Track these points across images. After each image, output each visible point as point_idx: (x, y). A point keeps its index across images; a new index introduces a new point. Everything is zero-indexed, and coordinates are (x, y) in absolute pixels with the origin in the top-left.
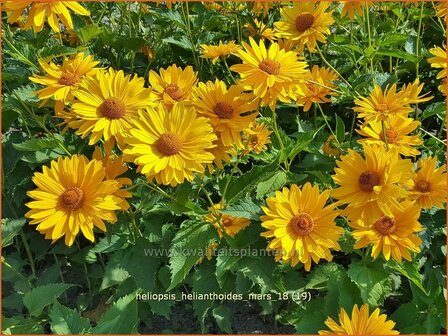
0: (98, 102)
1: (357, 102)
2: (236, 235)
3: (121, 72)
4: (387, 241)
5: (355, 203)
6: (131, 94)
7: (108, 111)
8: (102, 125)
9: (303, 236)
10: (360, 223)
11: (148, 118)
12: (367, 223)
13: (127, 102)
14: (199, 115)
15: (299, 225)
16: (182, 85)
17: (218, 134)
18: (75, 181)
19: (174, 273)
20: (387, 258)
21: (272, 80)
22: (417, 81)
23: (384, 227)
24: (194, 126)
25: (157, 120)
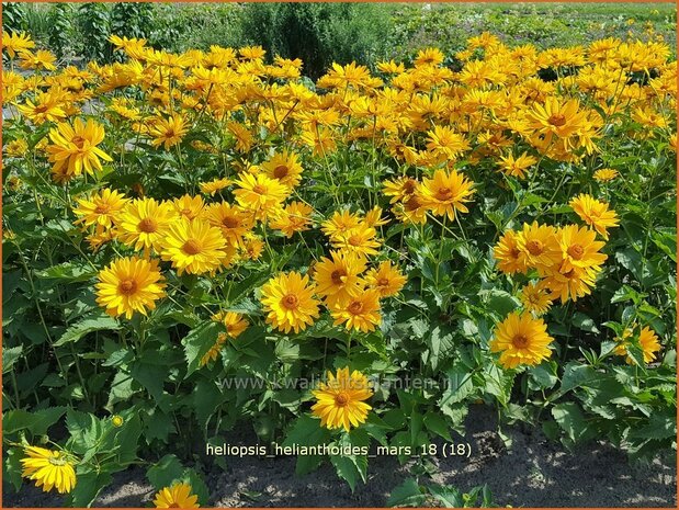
0: (137, 222)
1: (323, 225)
2: (238, 337)
3: (152, 199)
4: (357, 317)
5: (331, 292)
6: (160, 215)
7: (145, 227)
8: (143, 236)
9: (292, 309)
10: (337, 306)
11: (177, 230)
12: (342, 306)
13: (158, 220)
14: (212, 225)
15: (288, 301)
16: (193, 209)
17: (228, 239)
18: (128, 274)
19: (189, 362)
20: (357, 329)
21: (263, 199)
22: (376, 207)
23: (355, 308)
24: (211, 233)
25: (183, 232)
